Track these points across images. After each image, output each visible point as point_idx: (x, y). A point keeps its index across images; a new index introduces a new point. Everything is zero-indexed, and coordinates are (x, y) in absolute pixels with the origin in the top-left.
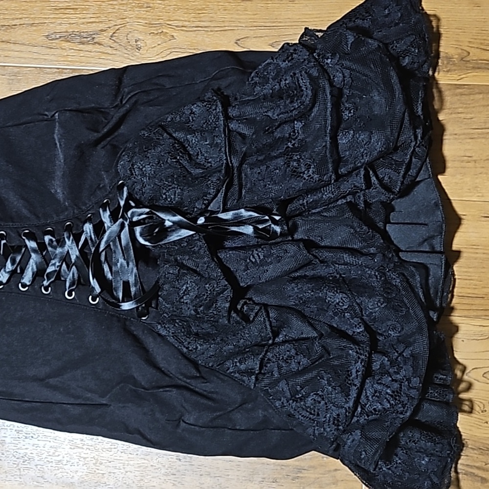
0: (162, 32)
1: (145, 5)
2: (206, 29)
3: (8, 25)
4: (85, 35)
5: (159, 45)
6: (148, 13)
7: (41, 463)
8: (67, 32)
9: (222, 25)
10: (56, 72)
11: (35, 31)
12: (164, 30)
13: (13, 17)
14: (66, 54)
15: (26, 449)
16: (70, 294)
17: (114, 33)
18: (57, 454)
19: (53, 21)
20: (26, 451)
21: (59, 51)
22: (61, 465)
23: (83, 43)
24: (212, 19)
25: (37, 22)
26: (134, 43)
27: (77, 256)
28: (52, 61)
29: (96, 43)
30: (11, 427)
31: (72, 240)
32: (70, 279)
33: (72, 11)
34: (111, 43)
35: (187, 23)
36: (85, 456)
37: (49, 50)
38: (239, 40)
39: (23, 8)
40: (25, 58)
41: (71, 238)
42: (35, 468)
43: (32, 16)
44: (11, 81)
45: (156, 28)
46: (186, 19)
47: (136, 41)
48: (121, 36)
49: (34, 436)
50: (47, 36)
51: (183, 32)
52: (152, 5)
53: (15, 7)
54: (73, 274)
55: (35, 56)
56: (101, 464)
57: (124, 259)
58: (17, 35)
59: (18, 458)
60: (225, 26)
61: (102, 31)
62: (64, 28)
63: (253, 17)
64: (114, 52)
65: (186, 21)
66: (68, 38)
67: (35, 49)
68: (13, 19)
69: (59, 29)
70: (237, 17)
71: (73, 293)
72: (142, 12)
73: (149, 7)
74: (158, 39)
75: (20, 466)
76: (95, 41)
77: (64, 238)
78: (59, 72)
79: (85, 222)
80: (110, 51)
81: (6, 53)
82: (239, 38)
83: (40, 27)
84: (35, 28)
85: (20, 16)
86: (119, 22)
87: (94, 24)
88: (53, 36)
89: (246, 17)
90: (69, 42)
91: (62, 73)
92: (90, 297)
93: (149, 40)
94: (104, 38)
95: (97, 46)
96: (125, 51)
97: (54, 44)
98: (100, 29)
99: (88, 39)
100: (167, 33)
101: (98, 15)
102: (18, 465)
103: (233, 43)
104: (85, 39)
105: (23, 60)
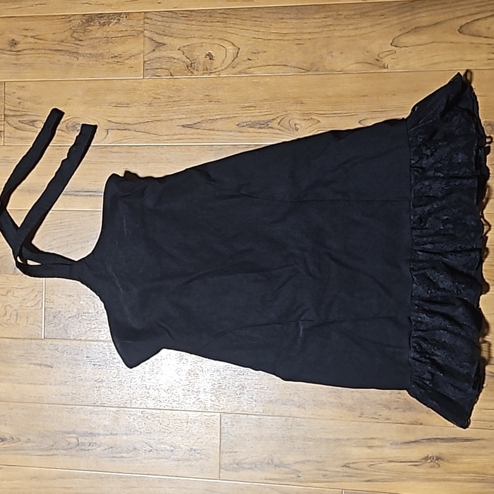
0: (312, 118)
1: (300, 102)
2: (340, 115)
3: (213, 119)
4: (262, 123)
5: (310, 126)
6: (302, 107)
7: (251, 389)
8: (250, 121)
9: (350, 112)
10: (245, 147)
11: (230, 122)
12: (313, 117)
13: (215, 114)
14: (250, 136)
15: (241, 381)
17: (281, 121)
18: (260, 383)
19: (242, 115)
20: (241, 383)
21: (246, 134)
22: (263, 390)
23: (261, 128)
24: (343, 109)
25: (231, 116)
26: (294, 126)
28: (242, 140)
29: (269, 128)
30: (230, 369)
33: (253, 108)
34: (279, 127)
35: (327, 112)
36: (278, 384)
37: (240, 134)
38: (361, 121)
39: (221, 108)
40: (225, 139)
42: (246, 392)
43: (228, 113)
44: (217, 154)
45: (307, 116)
46: (327, 109)
47: (295, 125)
48: (285, 122)
49: (245, 374)
50: (238, 125)
51: (325, 118)
52: (304, 102)
53: (217, 107)
55: (231, 138)
56: (288, 388)
58: (219, 125)
59: (236, 387)
60: (352, 113)
61: (273, 120)
62: (248, 119)
63: (370, 106)
64: (282, 132)
65: (326, 111)
66: (252, 125)
67: (231, 133)
68: (216, 115)
69: (246, 120)
70: (359, 106)
72: (299, 107)
73: (303, 103)
74: (309, 123)
75: (237, 392)
76: (269, 126)
78: (247, 147)
80: (278, 132)
81: (213, 137)
82: (361, 119)
83: (233, 120)
84: (230, 120)
85: (220, 113)
86: (284, 113)
87: (268, 116)
88: (242, 125)
89: (366, 106)
90: (252, 127)
91: (249, 147)
93: (303, 123)
94: (274, 124)
95: (270, 129)
96: (288, 132)
97: (243, 130)
98: (271, 118)
99: (265, 125)
100: (314, 119)
101: (270, 110)
102: (236, 392)
103: (357, 122)
104: (263, 126)
105: (223, 141)
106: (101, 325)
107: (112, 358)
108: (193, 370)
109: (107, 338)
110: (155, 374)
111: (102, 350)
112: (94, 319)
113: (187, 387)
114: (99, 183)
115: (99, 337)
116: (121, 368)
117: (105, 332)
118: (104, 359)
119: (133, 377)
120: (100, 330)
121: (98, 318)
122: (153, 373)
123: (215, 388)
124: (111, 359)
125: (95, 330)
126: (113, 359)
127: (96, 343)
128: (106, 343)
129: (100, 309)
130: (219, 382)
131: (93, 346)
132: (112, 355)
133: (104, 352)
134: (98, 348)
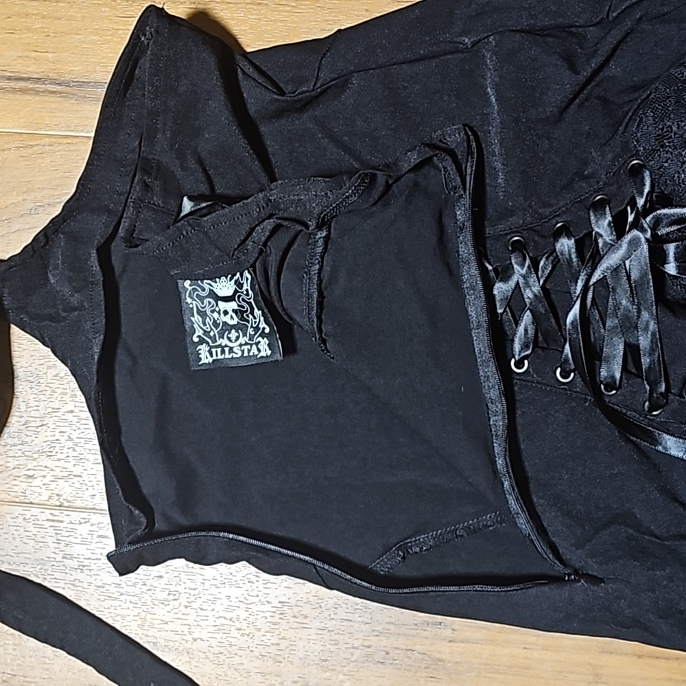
16: (519, 364)
27: (535, 296)
31: (529, 267)
32: (520, 339)
41: (528, 262)
54: (526, 330)
57: (633, 303)
71: (526, 362)
77: (511, 263)
79: (557, 235)
92: (559, 370)
106: (35, 459)
107: (61, 554)
108: (293, 602)
109: (50, 497)
110: (182, 608)
111: (35, 531)
112: (16, 441)
113: (273, 649)
114: (50, 55)
115: (28, 492)
116: (86, 586)
117: (46, 480)
118: (39, 555)
119: (119, 611)
120: (31, 473)
121: (28, 439)
122: (176, 604)
123: (354, 658)
124: (59, 558)
125: (16, 472)
126: (63, 558)
127: (18, 510)
128: (48, 512)
129: (33, 414)
130: (366, 643)
131: (8, 517)
132: (62, 546)
133: (39, 538)
134: (23, 523)
